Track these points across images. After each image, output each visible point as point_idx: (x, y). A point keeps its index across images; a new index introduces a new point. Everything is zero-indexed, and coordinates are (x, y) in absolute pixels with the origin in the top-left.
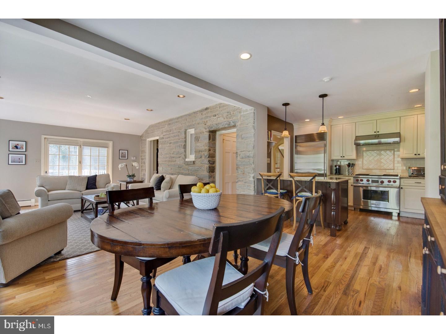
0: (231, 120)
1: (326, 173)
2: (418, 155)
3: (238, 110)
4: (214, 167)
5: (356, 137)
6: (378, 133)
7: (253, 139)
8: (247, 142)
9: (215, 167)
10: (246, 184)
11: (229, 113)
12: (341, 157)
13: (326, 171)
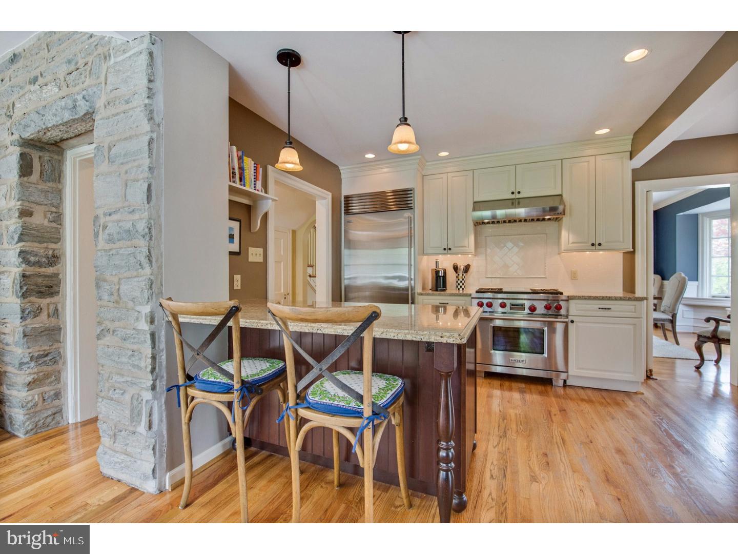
0: (77, 89)
1: (413, 285)
2: (597, 246)
3: (100, 50)
4: (58, 274)
5: (475, 202)
6: (518, 196)
7: (147, 162)
8: (126, 172)
9: (60, 276)
10: (127, 345)
11: (73, 63)
12: (445, 249)
13: (412, 282)
